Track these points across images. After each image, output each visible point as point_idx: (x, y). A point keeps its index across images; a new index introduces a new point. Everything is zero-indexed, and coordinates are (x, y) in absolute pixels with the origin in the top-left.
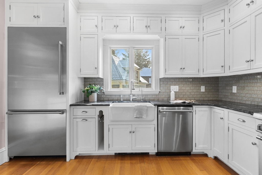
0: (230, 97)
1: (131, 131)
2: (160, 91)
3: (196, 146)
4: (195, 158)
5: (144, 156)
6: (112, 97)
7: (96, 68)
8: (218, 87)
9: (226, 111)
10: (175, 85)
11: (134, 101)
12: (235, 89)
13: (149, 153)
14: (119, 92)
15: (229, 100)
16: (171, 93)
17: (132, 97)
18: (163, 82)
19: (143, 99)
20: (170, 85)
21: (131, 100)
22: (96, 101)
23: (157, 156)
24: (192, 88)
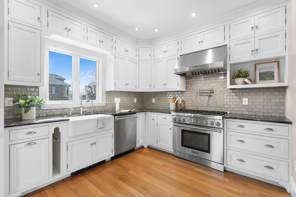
0: (151, 106)
1: (92, 143)
2: (107, 103)
3: (138, 143)
4: (138, 151)
5: (102, 164)
6: (53, 111)
7: (38, 74)
8: (143, 99)
9: (156, 114)
10: (118, 97)
11: (85, 114)
12: (154, 100)
13: (105, 160)
14: (63, 104)
15: (150, 108)
16: (116, 104)
17: (82, 109)
18: (109, 94)
19: (93, 111)
20: (114, 97)
21: (81, 113)
22: (35, 118)
23: (113, 160)
24: (129, 100)
